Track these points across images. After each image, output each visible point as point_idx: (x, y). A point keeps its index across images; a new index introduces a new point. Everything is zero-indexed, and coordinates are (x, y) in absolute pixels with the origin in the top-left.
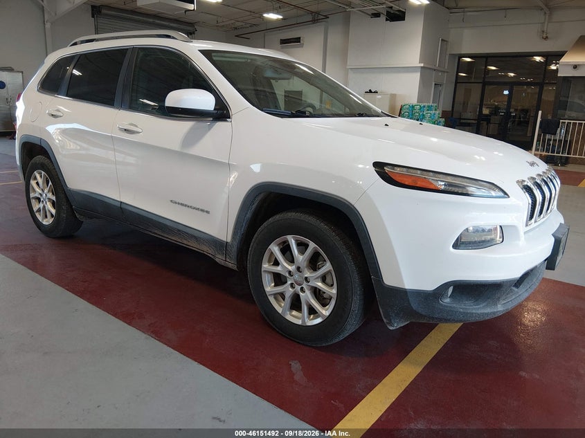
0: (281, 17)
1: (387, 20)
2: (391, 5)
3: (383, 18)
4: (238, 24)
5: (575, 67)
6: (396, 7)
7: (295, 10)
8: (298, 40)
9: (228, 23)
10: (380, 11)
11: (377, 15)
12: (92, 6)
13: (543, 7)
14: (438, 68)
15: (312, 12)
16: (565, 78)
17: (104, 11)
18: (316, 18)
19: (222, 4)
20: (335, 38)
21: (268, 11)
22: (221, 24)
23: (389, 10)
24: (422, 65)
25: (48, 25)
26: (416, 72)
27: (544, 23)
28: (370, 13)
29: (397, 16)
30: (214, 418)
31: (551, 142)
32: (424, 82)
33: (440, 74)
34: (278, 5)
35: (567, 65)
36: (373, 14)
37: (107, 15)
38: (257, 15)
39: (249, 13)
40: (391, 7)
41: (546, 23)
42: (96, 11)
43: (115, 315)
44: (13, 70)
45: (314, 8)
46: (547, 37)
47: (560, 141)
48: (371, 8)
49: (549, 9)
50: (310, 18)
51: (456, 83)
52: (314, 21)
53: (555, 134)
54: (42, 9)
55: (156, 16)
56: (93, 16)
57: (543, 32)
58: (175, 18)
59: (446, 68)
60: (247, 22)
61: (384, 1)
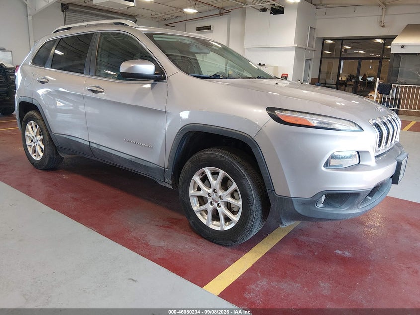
0: (197, 12)
1: (271, 13)
2: (274, 3)
3: (269, 12)
4: (166, 17)
5: (402, 47)
6: (277, 5)
7: (207, 6)
8: (209, 28)
9: (159, 16)
10: (267, 7)
11: (264, 10)
12: (62, 4)
13: (381, 4)
14: (309, 48)
15: (219, 8)
16: (396, 54)
17: (70, 8)
18: (222, 12)
19: (154, 2)
20: (235, 26)
21: (187, 7)
22: (154, 17)
23: (273, 7)
24: (296, 45)
25: (30, 18)
26: (292, 50)
27: (382, 16)
28: (260, 8)
29: (278, 11)
30: (130, 279)
31: (386, 100)
32: (298, 58)
33: (309, 52)
34: (194, 3)
35: (396, 45)
36: (261, 9)
37: (72, 10)
38: (180, 10)
39: (174, 9)
40: (274, 5)
41: (383, 15)
42: (65, 7)
43: (69, 216)
44: (5, 50)
45: (220, 5)
46: (384, 26)
47: (392, 99)
48: (260, 5)
49: (385, 6)
50: (217, 12)
51: (321, 58)
52: (221, 14)
53: (388, 94)
54: (26, 6)
55: (107, 11)
56: (62, 11)
57: (381, 22)
58: (121, 12)
59: (314, 47)
60: (173, 15)
61: (269, 0)
